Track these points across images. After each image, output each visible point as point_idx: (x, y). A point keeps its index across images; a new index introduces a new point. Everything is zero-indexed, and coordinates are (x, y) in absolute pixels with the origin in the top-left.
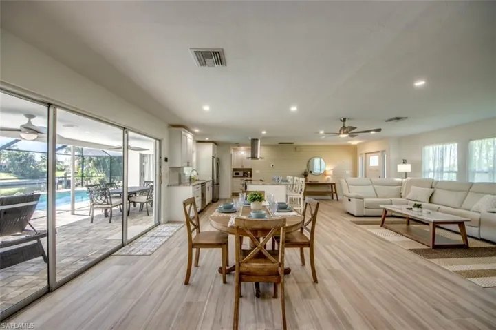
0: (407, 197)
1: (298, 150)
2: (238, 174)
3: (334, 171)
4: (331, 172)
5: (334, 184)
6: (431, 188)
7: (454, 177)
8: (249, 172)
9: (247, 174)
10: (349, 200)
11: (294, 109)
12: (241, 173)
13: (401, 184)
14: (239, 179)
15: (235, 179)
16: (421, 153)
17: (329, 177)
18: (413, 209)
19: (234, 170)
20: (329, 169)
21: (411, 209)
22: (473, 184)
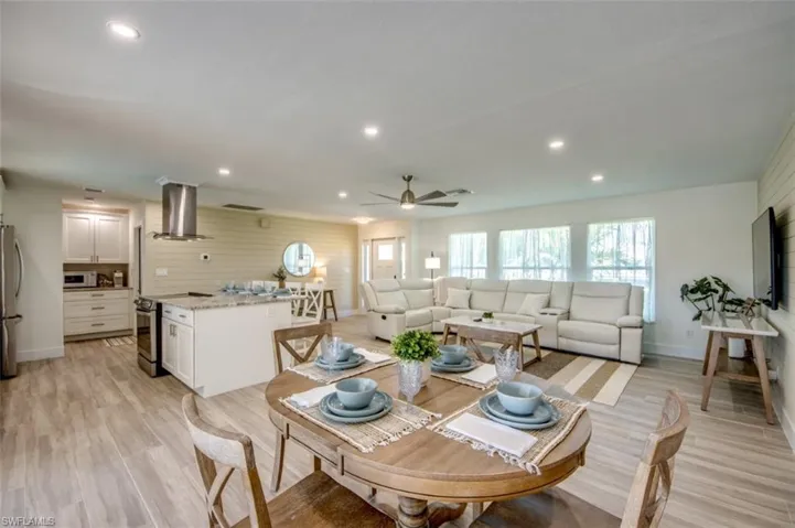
0: (447, 304)
1: (264, 224)
2: (80, 279)
3: (328, 267)
4: (324, 271)
5: (331, 292)
6: (468, 289)
7: (482, 274)
8: (119, 275)
9: (111, 278)
10: (384, 318)
11: (372, 131)
12: (90, 279)
13: (432, 286)
14: (86, 295)
15: (71, 295)
16: (447, 243)
17: (321, 279)
18: (484, 320)
19: (67, 267)
20: (320, 265)
21: (480, 320)
22: (509, 282)
